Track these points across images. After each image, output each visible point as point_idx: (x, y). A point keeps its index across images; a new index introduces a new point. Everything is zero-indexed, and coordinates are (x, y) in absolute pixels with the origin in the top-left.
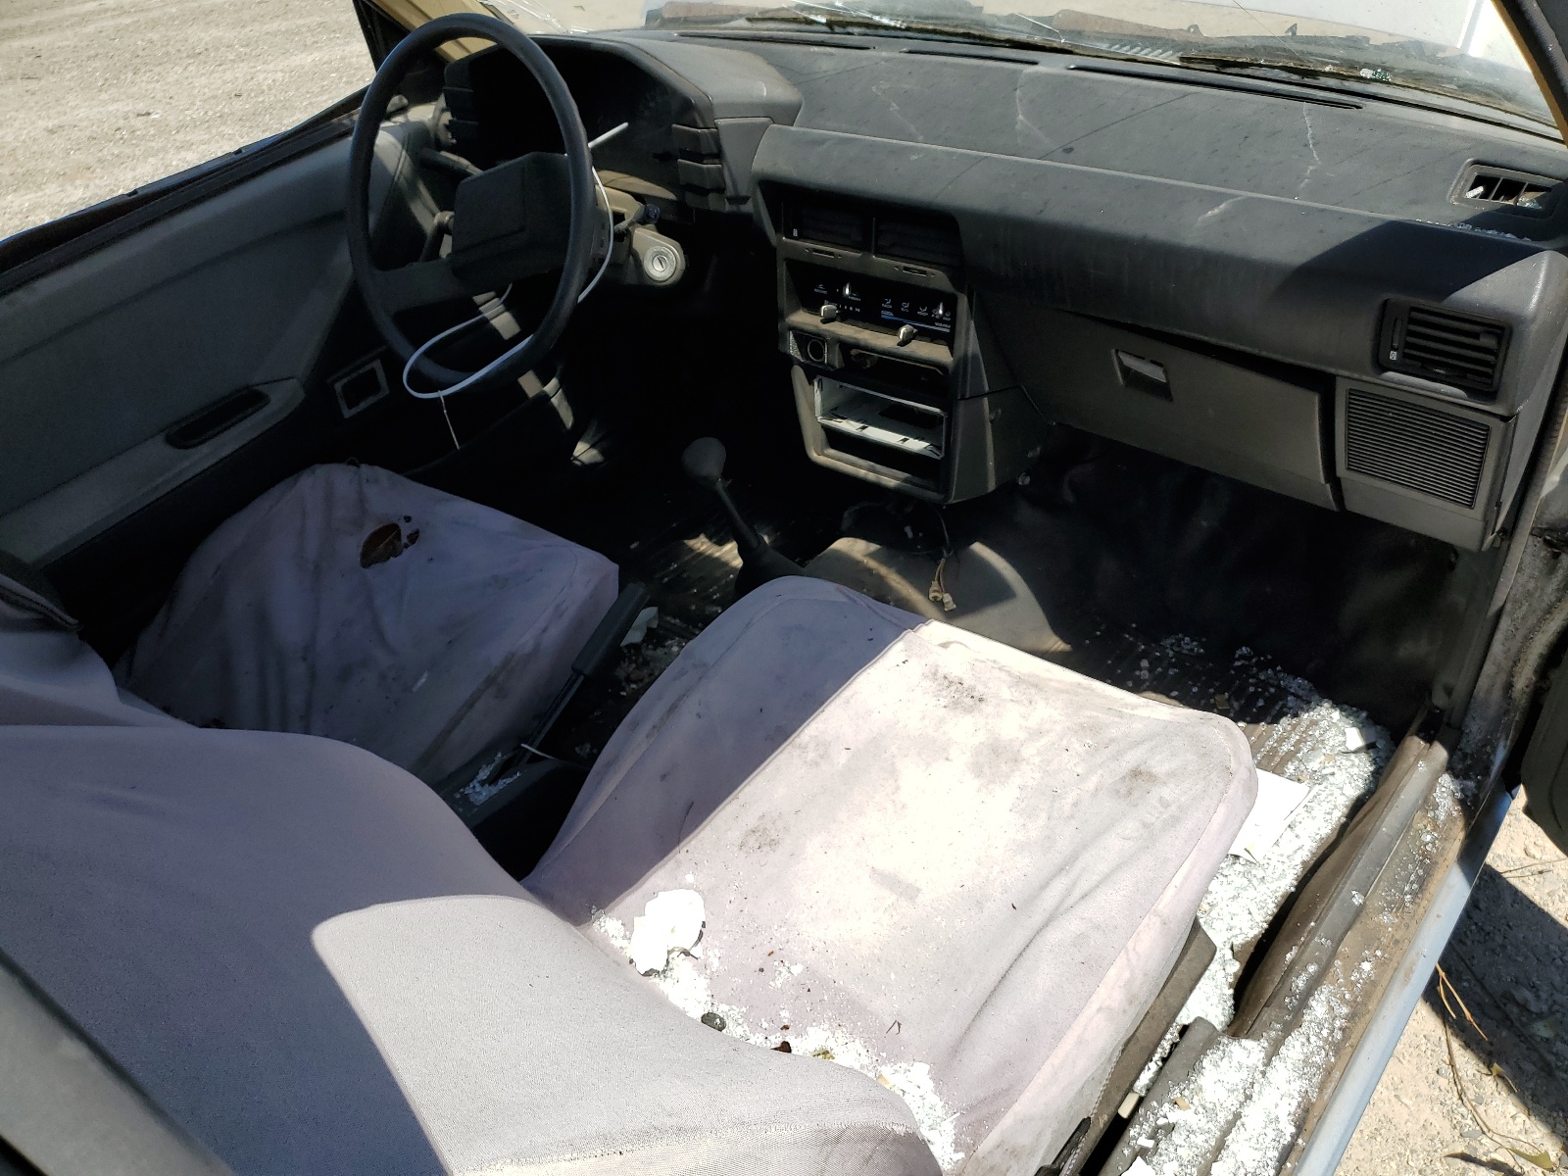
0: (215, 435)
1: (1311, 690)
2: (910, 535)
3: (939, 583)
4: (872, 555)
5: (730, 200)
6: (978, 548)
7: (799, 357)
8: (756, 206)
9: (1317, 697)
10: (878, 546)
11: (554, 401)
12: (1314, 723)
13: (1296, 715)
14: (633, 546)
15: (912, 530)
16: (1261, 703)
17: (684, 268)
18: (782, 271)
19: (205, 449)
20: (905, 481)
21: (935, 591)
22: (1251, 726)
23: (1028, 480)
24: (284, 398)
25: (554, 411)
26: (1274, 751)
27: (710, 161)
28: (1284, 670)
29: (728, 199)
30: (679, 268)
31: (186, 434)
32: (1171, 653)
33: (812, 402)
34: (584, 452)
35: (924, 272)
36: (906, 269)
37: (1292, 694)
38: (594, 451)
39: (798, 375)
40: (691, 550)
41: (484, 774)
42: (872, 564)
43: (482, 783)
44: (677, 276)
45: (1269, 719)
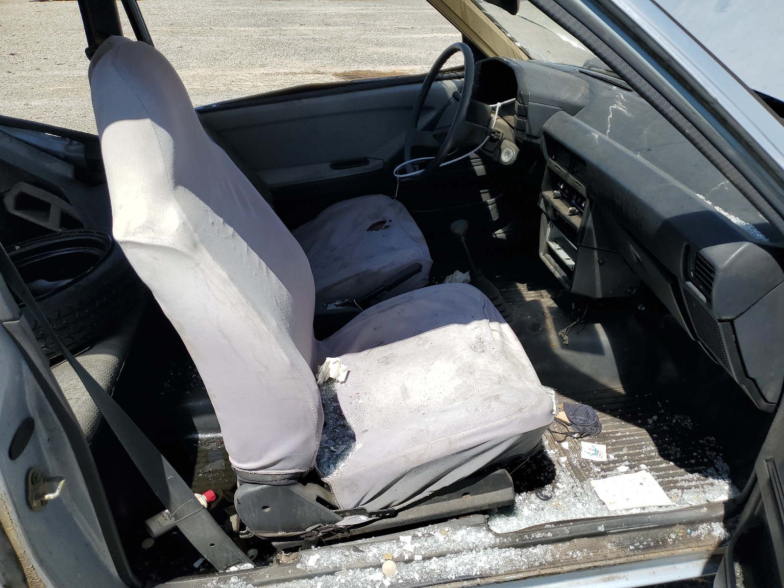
0: (344, 169)
1: (727, 471)
2: (573, 307)
3: (567, 331)
4: (550, 308)
5: (527, 136)
6: (599, 327)
7: (545, 211)
8: (542, 142)
9: (727, 476)
10: (556, 306)
11: (490, 207)
12: (712, 484)
13: (706, 477)
14: (497, 277)
15: (575, 306)
16: (693, 461)
17: (515, 160)
18: (546, 172)
19: (338, 171)
20: (563, 277)
21: (562, 333)
22: (676, 467)
23: (644, 309)
24: (374, 165)
25: (488, 211)
26: (677, 482)
27: (522, 118)
28: (723, 458)
29: (526, 135)
30: (513, 159)
31: (337, 165)
32: (674, 421)
33: (547, 231)
34: (500, 233)
35: (580, 186)
36: (577, 183)
37: (715, 468)
38: (504, 235)
39: (544, 218)
40: (517, 287)
41: (337, 303)
42: (547, 311)
43: (335, 305)
44: (512, 162)
45: (689, 469)
